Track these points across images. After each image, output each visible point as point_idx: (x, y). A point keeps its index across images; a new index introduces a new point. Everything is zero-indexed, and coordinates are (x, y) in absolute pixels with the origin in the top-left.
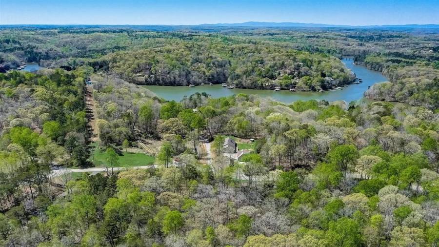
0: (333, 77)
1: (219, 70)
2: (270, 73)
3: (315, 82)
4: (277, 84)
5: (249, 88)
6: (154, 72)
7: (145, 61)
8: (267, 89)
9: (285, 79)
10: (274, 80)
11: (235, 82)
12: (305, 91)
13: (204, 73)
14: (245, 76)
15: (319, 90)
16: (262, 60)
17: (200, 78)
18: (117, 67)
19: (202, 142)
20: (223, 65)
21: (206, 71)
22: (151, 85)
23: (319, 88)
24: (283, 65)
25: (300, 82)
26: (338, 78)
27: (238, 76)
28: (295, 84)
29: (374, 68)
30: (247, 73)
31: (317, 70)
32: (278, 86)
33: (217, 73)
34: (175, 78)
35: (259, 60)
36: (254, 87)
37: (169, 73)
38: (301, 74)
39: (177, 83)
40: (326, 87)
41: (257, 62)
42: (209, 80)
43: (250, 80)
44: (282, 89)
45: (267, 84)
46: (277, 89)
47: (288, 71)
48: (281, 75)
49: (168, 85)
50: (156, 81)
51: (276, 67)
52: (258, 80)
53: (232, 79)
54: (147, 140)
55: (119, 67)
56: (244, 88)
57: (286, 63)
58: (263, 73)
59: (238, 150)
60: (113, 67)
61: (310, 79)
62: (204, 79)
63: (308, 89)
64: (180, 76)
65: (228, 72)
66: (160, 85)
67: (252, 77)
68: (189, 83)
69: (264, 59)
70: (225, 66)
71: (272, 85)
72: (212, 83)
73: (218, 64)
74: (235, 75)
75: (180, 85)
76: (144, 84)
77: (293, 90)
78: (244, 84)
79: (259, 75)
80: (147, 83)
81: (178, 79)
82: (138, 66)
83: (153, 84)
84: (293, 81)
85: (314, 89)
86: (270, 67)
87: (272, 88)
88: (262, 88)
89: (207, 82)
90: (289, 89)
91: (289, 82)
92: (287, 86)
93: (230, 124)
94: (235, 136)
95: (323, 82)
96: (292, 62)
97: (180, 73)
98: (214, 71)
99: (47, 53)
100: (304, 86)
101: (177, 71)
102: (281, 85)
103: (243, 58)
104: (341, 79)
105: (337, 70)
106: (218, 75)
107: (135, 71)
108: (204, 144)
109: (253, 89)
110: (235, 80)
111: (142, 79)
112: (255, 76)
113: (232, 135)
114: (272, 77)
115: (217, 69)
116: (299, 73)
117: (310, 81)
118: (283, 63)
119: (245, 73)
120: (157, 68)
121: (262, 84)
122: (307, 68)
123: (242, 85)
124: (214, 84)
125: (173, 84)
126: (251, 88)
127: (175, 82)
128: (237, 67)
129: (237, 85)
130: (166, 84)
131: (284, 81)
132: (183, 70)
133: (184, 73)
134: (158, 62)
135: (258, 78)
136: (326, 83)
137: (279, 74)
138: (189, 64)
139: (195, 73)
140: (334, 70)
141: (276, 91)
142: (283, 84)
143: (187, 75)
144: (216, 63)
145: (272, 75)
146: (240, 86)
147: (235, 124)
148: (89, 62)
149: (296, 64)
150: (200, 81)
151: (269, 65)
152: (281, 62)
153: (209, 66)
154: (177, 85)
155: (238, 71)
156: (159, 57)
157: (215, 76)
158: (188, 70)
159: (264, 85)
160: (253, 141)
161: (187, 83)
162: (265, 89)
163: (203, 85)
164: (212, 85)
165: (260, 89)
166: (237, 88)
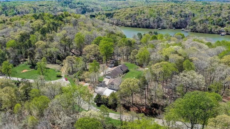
1: (183, 19)
2: (221, 22)
5: (200, 33)
6: (137, 19)
7: (135, 12)
8: (215, 34)
10: (223, 27)
11: (191, 27)
13: (171, 21)
14: (199, 24)
17: (168, 24)
21: (173, 20)
22: (134, 27)
27: (194, 23)
30: (201, 22)
32: (224, 32)
33: (181, 21)
34: (149, 23)
37: (146, 20)
42: (174, 26)
43: (203, 26)
44: (227, 34)
45: (216, 30)
46: (222, 34)
49: (145, 28)
50: (137, 24)
51: (227, 19)
52: (209, 27)
53: (190, 25)
55: (118, 15)
56: (197, 32)
58: (215, 22)
60: (115, 15)
62: (170, 25)
64: (153, 22)
65: (189, 21)
66: (140, 27)
67: (204, 24)
68: (158, 27)
69: (222, 13)
70: (189, 17)
71: (220, 31)
73: (184, 15)
75: (152, 28)
76: (130, 27)
78: (197, 29)
79: (211, 23)
80: (132, 26)
81: (152, 24)
82: (130, 15)
83: (136, 26)
87: (219, 33)
88: (211, 32)
89: (172, 27)
97: (154, 20)
98: (179, 20)
101: (152, 19)
102: (227, 31)
107: (127, 18)
109: (204, 33)
111: (129, 23)
112: (207, 24)
121: (211, 30)
123: (195, 30)
124: (176, 28)
125: (148, 27)
126: (202, 33)
127: (149, 26)
129: (192, 30)
130: (143, 27)
132: (157, 18)
133: (156, 20)
134: (144, 13)
135: (209, 25)
137: (228, 23)
138: (163, 14)
141: (222, 35)
143: (158, 21)
145: (222, 23)
148: (106, 13)
150: (168, 26)
151: (223, 17)
153: (176, 17)
154: (150, 28)
156: (146, 10)
157: (179, 23)
158: (160, 19)
159: (213, 31)
162: (213, 33)
163: (168, 29)
164: (174, 29)
165: (209, 33)
166: (191, 32)
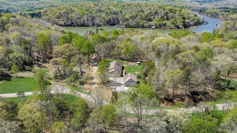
0: (191, 19)
1: (114, 16)
2: (148, 17)
3: (179, 22)
4: (153, 25)
5: (134, 27)
6: (70, 17)
7: (65, 11)
8: (146, 28)
9: (159, 20)
10: (151, 22)
11: (125, 23)
12: (172, 29)
13: (104, 18)
14: (131, 19)
15: (182, 28)
16: (142, 10)
17: (102, 22)
18: (46, 15)
19: (92, 65)
20: (117, 13)
21: (105, 17)
22: (68, 26)
23: (182, 26)
24: (156, 13)
25: (168, 23)
26: (193, 20)
27: (127, 20)
28: (166, 24)
29: (213, 16)
30: (133, 18)
31: (180, 15)
32: (154, 26)
33: (113, 18)
34: (84, 21)
35: (140, 11)
36: (137, 26)
37: (80, 18)
38: (168, 18)
39: (85, 25)
40: (186, 26)
41: (139, 11)
42: (107, 23)
43: (135, 22)
44: (156, 28)
45: (146, 25)
46: (153, 28)
47: (160, 17)
48: (156, 19)
49: (80, 26)
50: (71, 23)
51: (152, 14)
52: (140, 22)
53: (123, 22)
54: (44, 65)
55: (47, 15)
56: (131, 27)
57: (158, 11)
58: (144, 18)
59: (125, 73)
60: (44, 15)
61: (175, 21)
62: (104, 22)
63: (174, 27)
64: (87, 20)
65: (120, 18)
66: (74, 26)
67: (136, 20)
68: (94, 25)
69: (144, 10)
70: (118, 14)
71: (150, 25)
72: (109, 24)
73: (113, 12)
74: (124, 19)
75: (87, 26)
76: (63, 26)
77: (164, 28)
78: (131, 25)
79: (141, 18)
80: (66, 25)
81: (86, 22)
82: (60, 14)
83: (70, 26)
84: (164, 22)
85: (178, 27)
86: (148, 13)
87: (150, 27)
88: (143, 27)
89: (106, 24)
90: (161, 28)
91: (161, 22)
92: (160, 25)
93: (118, 48)
94: (122, 60)
95: (184, 22)
96: (162, 10)
97: (87, 18)
98: (110, 17)
99: (7, 10)
100: (171, 25)
101: (85, 17)
102: (156, 25)
103: (130, 10)
104: (196, 21)
105: (192, 15)
106: (114, 19)
107: (58, 17)
108: (93, 67)
109: (137, 28)
110: (125, 22)
111: (62, 23)
112: (138, 19)
113: (120, 59)
114: (150, 20)
115: (113, 15)
116: (167, 17)
117: (175, 22)
118: (156, 12)
119: (131, 17)
120: (72, 15)
121: (143, 25)
122: (173, 14)
123: (130, 25)
124: (111, 25)
125: (83, 25)
126: (136, 28)
127: (84, 24)
128: (126, 15)
129: (126, 25)
130: (78, 26)
131: (158, 22)
132: (90, 16)
133: (90, 18)
134: (74, 12)
135: (140, 21)
136: (186, 23)
137: (154, 18)
138: (94, 12)
139: (98, 18)
140: (190, 15)
141: (153, 29)
142: (157, 24)
143: (92, 19)
144: (112, 12)
145: (150, 19)
146: (128, 26)
147: (123, 49)
148: (29, 13)
149: (165, 11)
150: (102, 23)
151: (147, 13)
152: (155, 11)
153: (107, 14)
154: (86, 26)
155: (127, 17)
156: (75, 9)
157: (112, 20)
158: (93, 16)
159: (144, 25)
160: (140, 64)
161: (92, 25)
162: (145, 28)
163: (103, 26)
164: (109, 26)
165: (142, 28)
166: (126, 27)
